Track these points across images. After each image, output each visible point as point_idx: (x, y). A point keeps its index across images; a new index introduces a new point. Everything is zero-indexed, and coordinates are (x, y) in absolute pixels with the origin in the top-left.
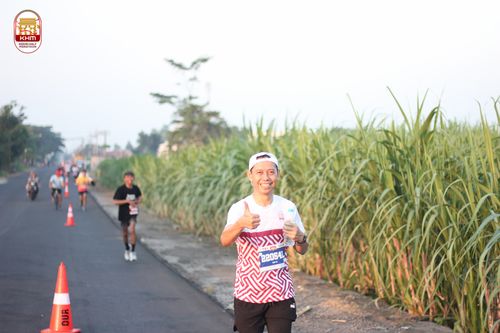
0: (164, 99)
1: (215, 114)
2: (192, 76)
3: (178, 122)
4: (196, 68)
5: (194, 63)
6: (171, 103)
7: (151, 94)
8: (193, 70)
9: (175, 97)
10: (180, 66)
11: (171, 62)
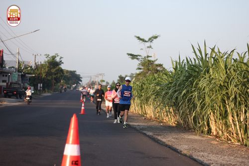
0: (133, 56)
1: (160, 65)
2: (149, 46)
3: (140, 69)
4: (151, 41)
5: (150, 39)
6: (137, 59)
7: (128, 54)
8: (149, 42)
9: (140, 56)
10: (143, 40)
11: (139, 38)
